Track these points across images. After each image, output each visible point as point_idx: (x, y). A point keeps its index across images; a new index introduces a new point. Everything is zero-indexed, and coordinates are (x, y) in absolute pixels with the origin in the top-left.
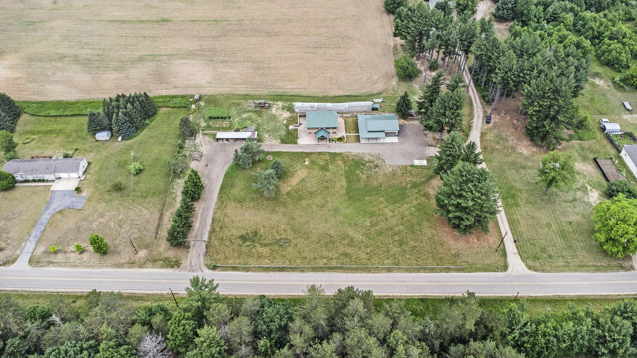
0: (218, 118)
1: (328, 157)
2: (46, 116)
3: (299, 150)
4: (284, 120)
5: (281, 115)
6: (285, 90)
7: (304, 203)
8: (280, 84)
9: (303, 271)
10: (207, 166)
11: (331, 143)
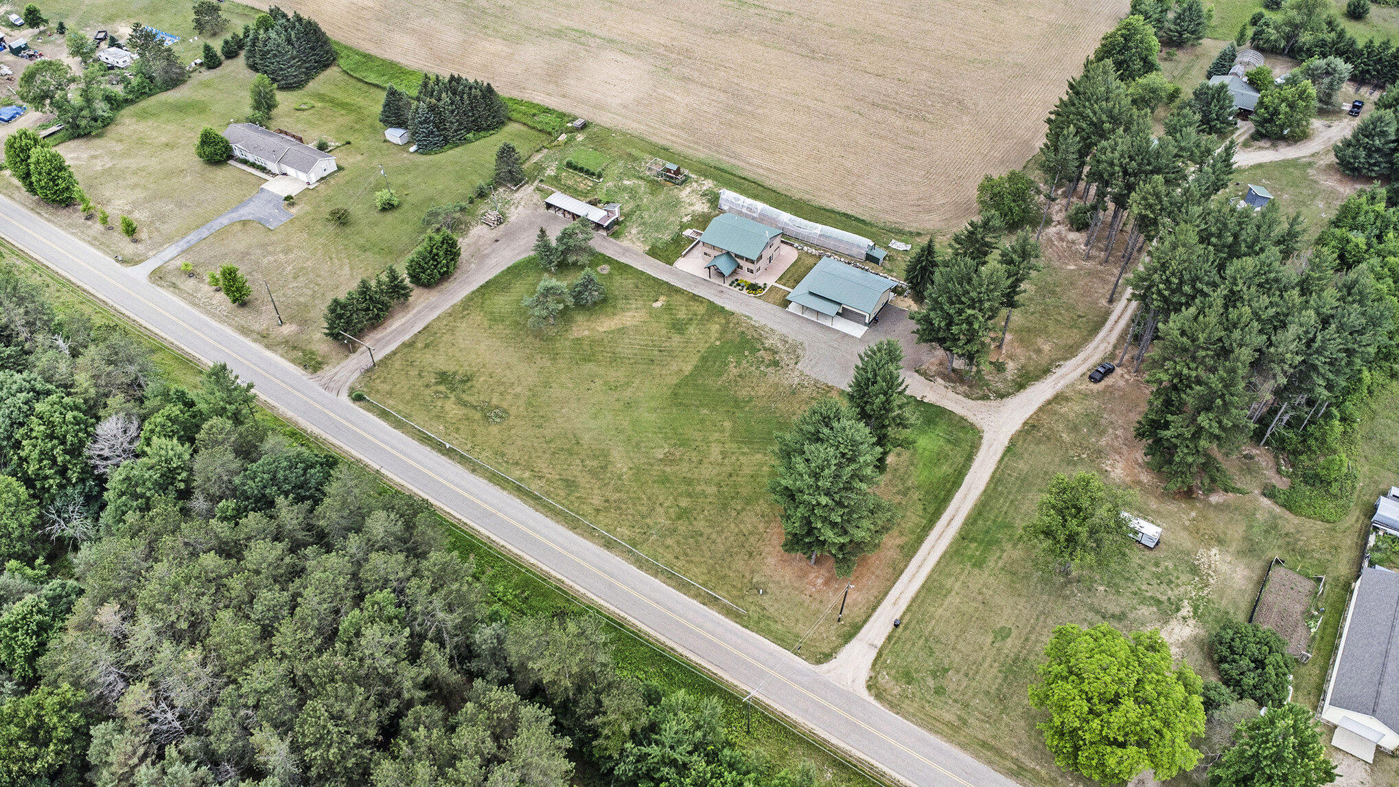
0: (581, 170)
1: (701, 310)
2: (359, 80)
3: (664, 277)
4: (686, 215)
5: (691, 205)
6: (741, 164)
7: (590, 367)
8: (741, 150)
9: (474, 471)
10: (497, 241)
11: (732, 288)
